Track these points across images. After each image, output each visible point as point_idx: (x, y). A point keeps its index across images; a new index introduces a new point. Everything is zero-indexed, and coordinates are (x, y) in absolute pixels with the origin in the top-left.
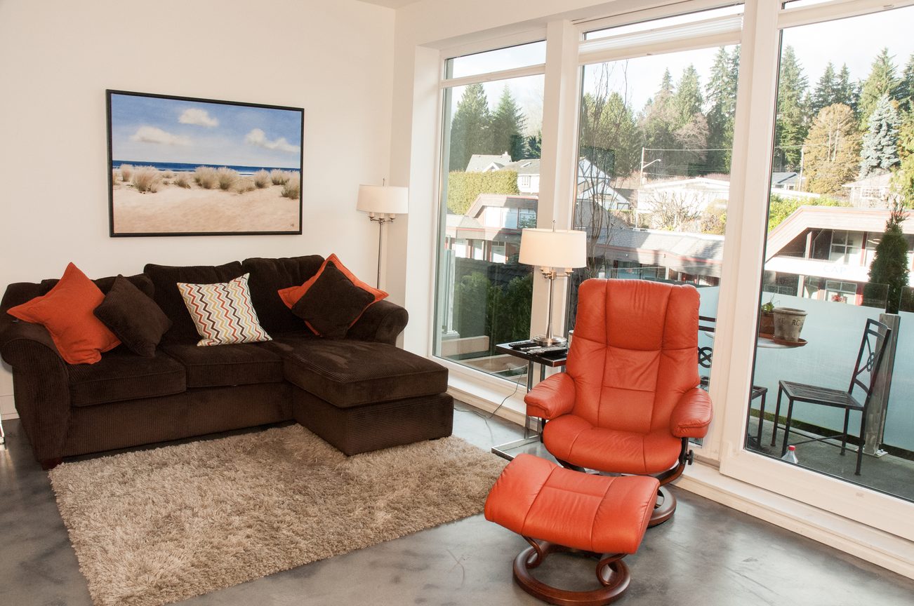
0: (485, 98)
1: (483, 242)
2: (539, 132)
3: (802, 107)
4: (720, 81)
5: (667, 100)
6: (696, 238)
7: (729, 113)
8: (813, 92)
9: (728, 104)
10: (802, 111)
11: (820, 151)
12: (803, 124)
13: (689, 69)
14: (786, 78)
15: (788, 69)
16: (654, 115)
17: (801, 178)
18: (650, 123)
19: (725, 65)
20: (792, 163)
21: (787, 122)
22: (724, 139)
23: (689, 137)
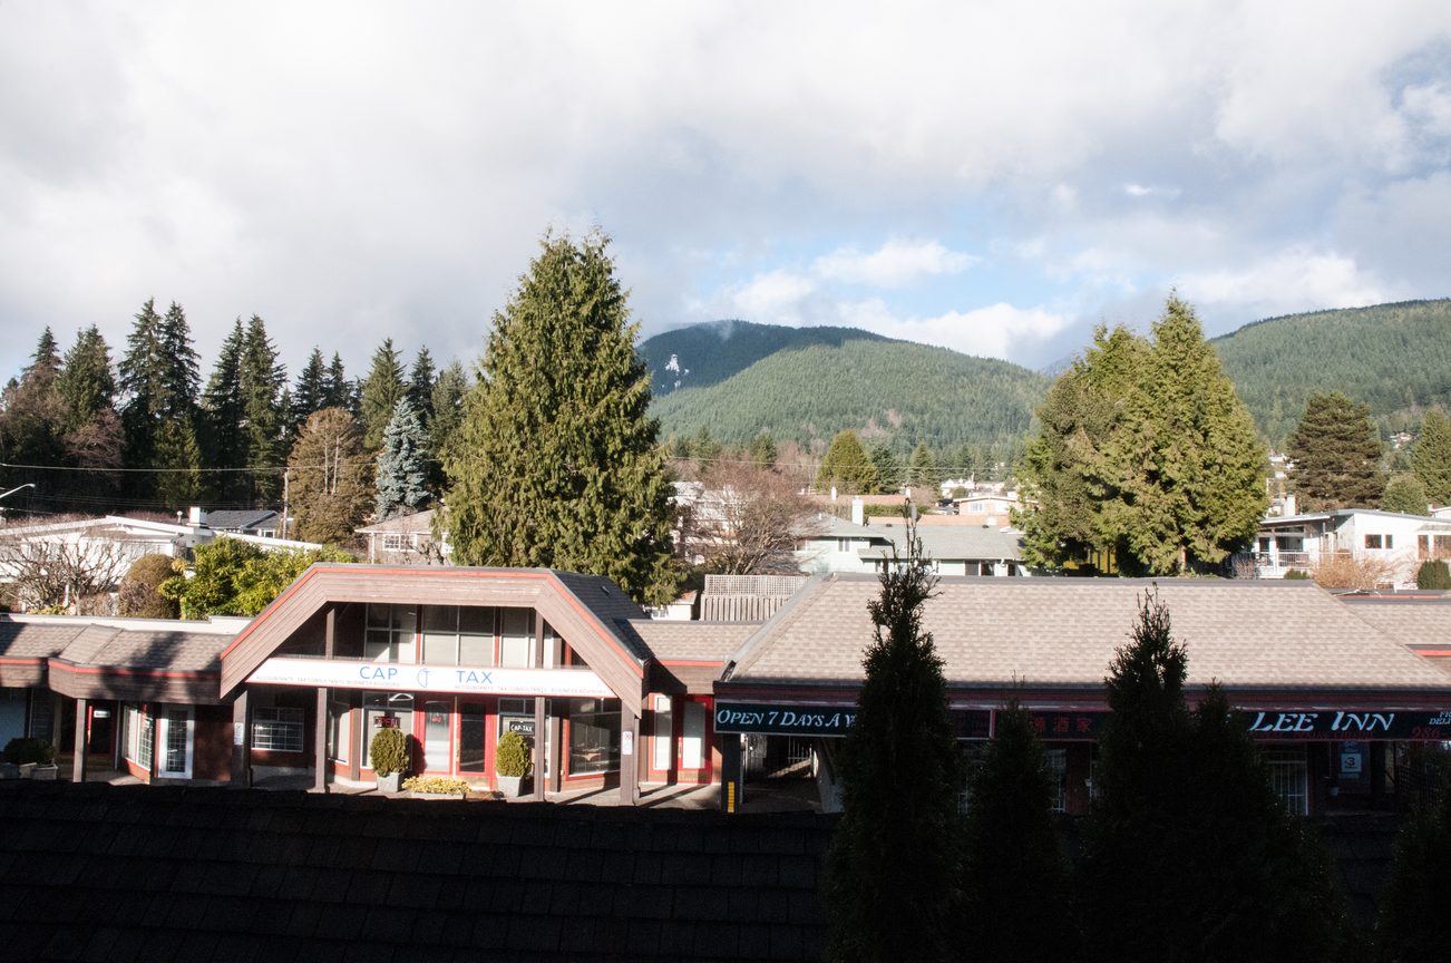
3: (278, 411)
4: (146, 360)
5: (48, 382)
7: (160, 412)
8: (293, 389)
9: (159, 397)
10: (279, 417)
11: (312, 478)
12: (280, 437)
13: (90, 335)
14: (253, 365)
15: (257, 353)
16: (21, 406)
17: (285, 519)
18: (14, 419)
19: (154, 335)
20: (267, 496)
21: (257, 433)
22: (154, 454)
23: (89, 447)
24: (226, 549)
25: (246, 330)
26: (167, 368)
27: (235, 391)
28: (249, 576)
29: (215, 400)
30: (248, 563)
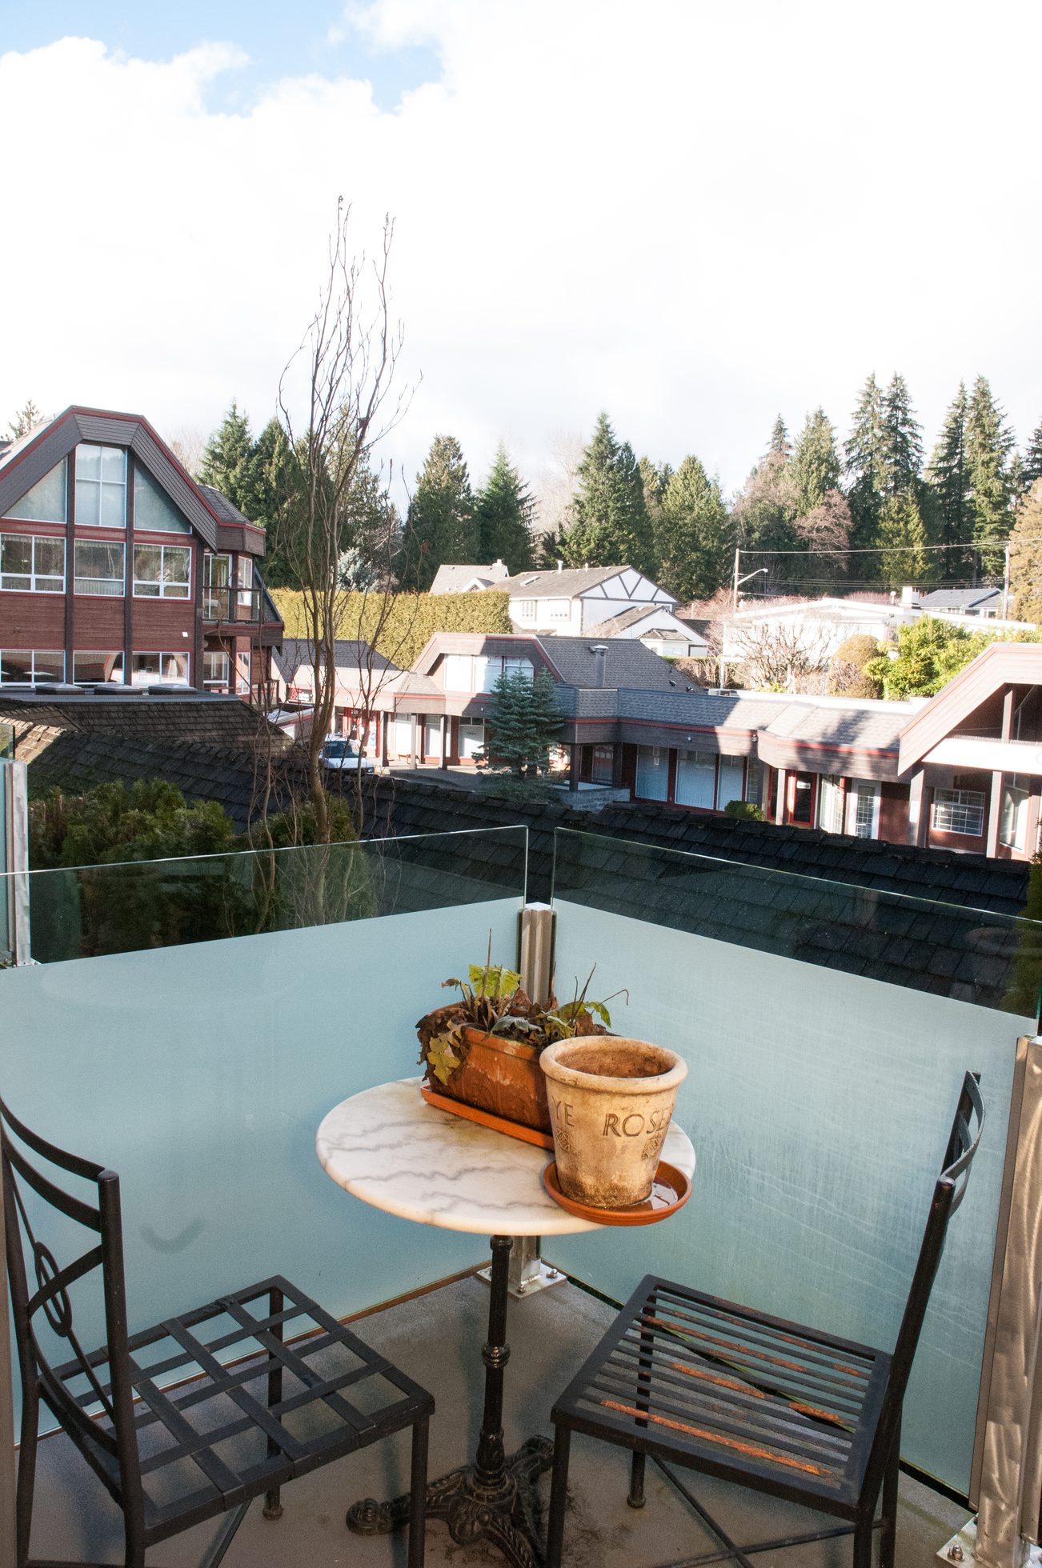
0: (464, 467)
1: (443, 719)
2: (561, 526)
3: (1007, 478)
4: (870, 436)
5: (781, 469)
6: (809, 705)
7: (884, 489)
8: (1024, 454)
9: (883, 474)
10: (1008, 485)
11: (1036, 551)
12: (1009, 508)
13: (817, 416)
14: (978, 430)
15: (982, 416)
16: (758, 494)
17: (1007, 597)
18: (752, 507)
19: (877, 410)
20: (993, 573)
21: (983, 505)
22: (878, 533)
23: (818, 530)
24: (929, 630)
25: (971, 392)
26: (890, 443)
27: (960, 460)
28: (951, 658)
29: (939, 472)
30: (950, 643)
